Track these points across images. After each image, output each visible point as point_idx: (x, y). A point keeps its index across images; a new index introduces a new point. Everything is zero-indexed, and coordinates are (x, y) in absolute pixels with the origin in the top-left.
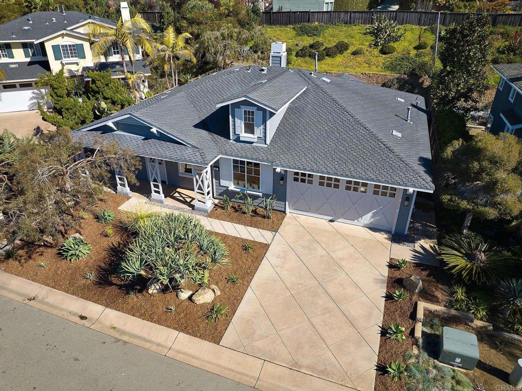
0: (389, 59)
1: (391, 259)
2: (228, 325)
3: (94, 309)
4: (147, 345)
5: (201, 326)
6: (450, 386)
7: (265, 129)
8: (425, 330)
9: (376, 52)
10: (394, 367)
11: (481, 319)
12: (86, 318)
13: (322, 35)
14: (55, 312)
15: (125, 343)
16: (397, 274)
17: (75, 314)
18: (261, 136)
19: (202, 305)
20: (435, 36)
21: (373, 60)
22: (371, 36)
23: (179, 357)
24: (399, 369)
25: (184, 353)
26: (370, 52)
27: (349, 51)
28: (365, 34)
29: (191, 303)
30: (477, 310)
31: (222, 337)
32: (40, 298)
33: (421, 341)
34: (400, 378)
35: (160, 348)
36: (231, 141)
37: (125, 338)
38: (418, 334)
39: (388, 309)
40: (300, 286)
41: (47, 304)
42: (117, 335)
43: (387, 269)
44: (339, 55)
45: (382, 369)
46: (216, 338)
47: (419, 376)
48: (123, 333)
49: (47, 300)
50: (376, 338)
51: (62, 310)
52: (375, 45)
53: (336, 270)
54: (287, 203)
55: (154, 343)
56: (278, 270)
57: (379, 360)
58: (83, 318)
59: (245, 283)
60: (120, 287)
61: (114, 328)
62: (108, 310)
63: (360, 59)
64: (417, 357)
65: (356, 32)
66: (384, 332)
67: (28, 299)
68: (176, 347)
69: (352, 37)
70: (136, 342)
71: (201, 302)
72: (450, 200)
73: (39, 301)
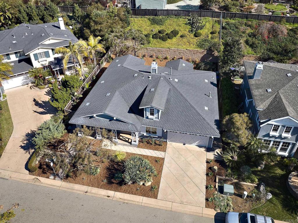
0: (199, 40)
1: (207, 159)
2: (158, 192)
3: (111, 193)
4: (134, 203)
5: (150, 194)
6: (226, 202)
8: (219, 185)
9: (192, 35)
10: (210, 199)
11: (236, 179)
12: (110, 197)
13: (164, 24)
14: (98, 196)
15: (127, 203)
16: (209, 165)
17: (105, 196)
18: (157, 117)
19: (148, 186)
20: (220, 26)
21: (191, 40)
22: (189, 25)
23: (146, 205)
24: (212, 199)
25: (147, 204)
26: (189, 36)
27: (179, 35)
28: (186, 24)
29: (144, 186)
30: (234, 176)
31: (157, 196)
32: (89, 191)
33: (218, 189)
34: (212, 202)
35: (139, 203)
36: (145, 118)
37: (126, 201)
38: (217, 187)
39: (207, 179)
40: (178, 174)
41: (93, 193)
42: (123, 201)
43: (206, 163)
44: (174, 38)
45: (207, 200)
46: (156, 197)
47: (217, 200)
48: (125, 200)
49: (92, 192)
50: (204, 190)
51: (100, 195)
52: (191, 31)
53: (189, 166)
54: (167, 140)
55: (136, 202)
56: (170, 168)
57: (206, 197)
58: (108, 197)
59: (160, 175)
60: (117, 184)
61: (121, 198)
62: (116, 193)
63: (185, 40)
64: (217, 194)
65: (181, 22)
66: (207, 188)
67: (85, 193)
68: (144, 202)
69: (180, 26)
70: (131, 202)
71: (148, 185)
72: (225, 140)
73: (89, 193)
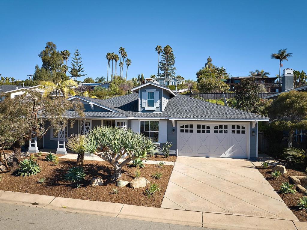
1: (256, 166)
2: (163, 198)
3: (45, 199)
7: (161, 102)
12: (38, 204)
16: (265, 170)
17: (27, 203)
18: (158, 107)
23: (129, 217)
25: (132, 216)
29: (129, 188)
31: (161, 204)
35: (109, 214)
36: (139, 112)
37: (76, 211)
39: (272, 183)
42: (68, 210)
46: (156, 205)
48: (73, 209)
53: (225, 172)
54: (177, 150)
55: (103, 212)
58: (35, 204)
59: (165, 179)
60: (67, 185)
61: (65, 207)
62: (58, 198)
66: (279, 192)
68: (124, 212)
